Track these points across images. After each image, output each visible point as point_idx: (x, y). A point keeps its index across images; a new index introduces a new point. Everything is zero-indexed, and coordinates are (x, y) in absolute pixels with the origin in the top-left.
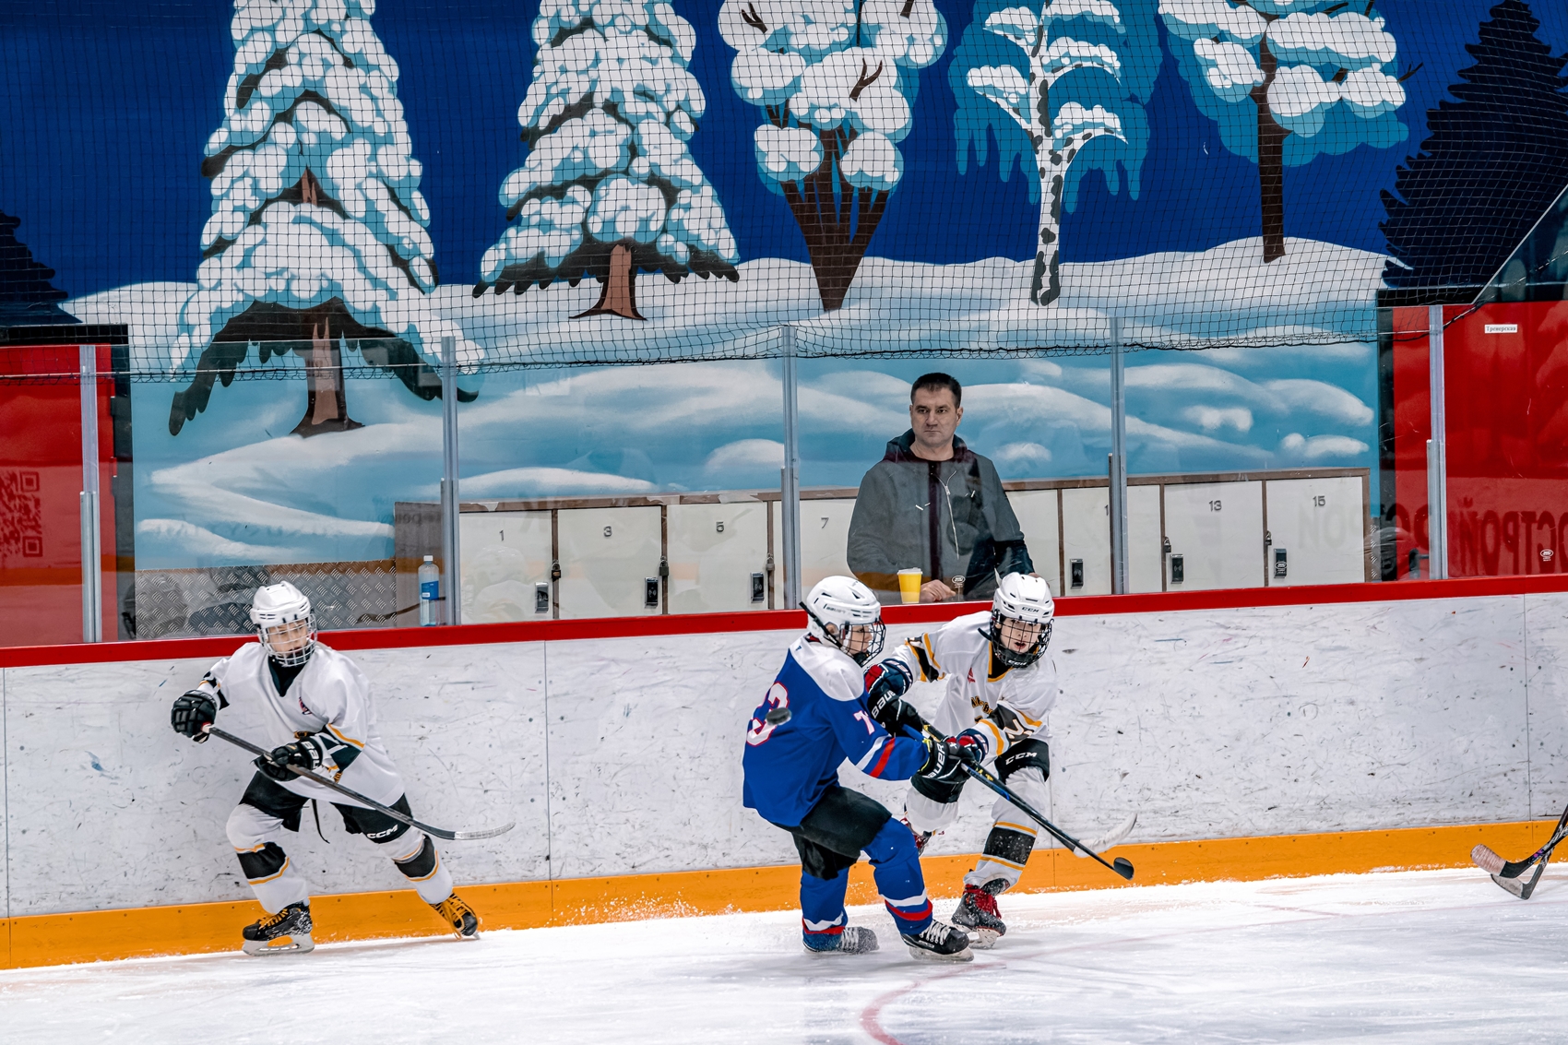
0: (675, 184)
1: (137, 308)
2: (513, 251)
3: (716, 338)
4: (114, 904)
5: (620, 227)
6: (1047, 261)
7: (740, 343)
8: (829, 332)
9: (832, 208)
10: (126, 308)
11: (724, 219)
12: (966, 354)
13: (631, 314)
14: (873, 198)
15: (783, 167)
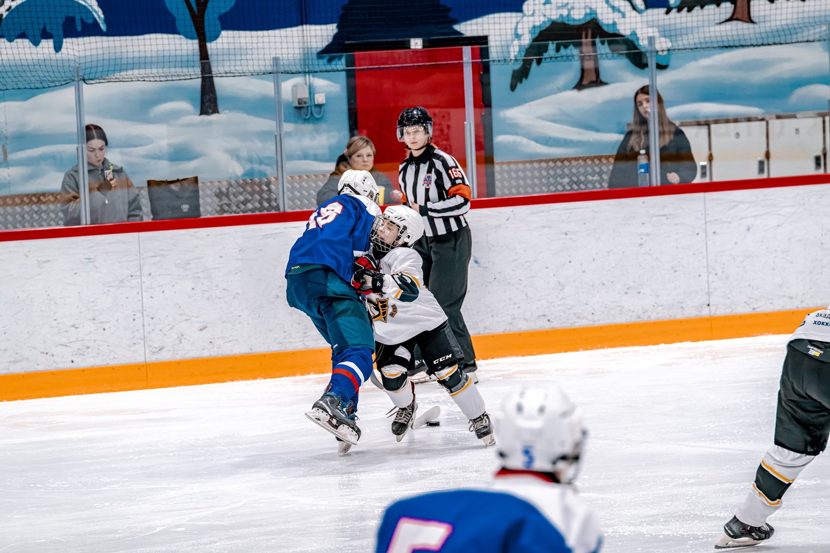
1: (492, 27)
4: (487, 332)
7: (806, 34)
10: (486, 26)
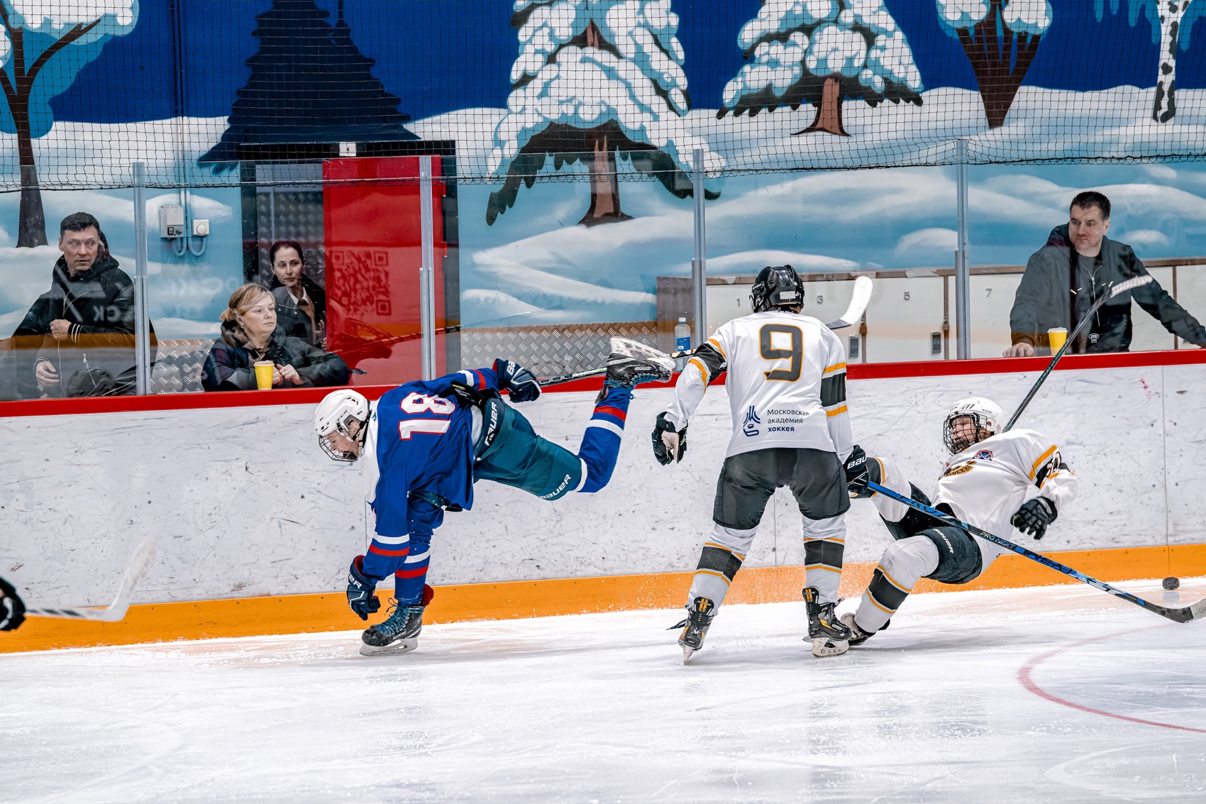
0: (873, 30)
1: (462, 128)
2: (748, 83)
3: (905, 149)
4: (445, 582)
5: (830, 64)
6: (1166, 88)
7: (923, 153)
8: (993, 145)
9: (996, 48)
10: (453, 127)
11: (911, 57)
12: (1100, 161)
13: (839, 132)
14: (1029, 40)
15: (958, 16)
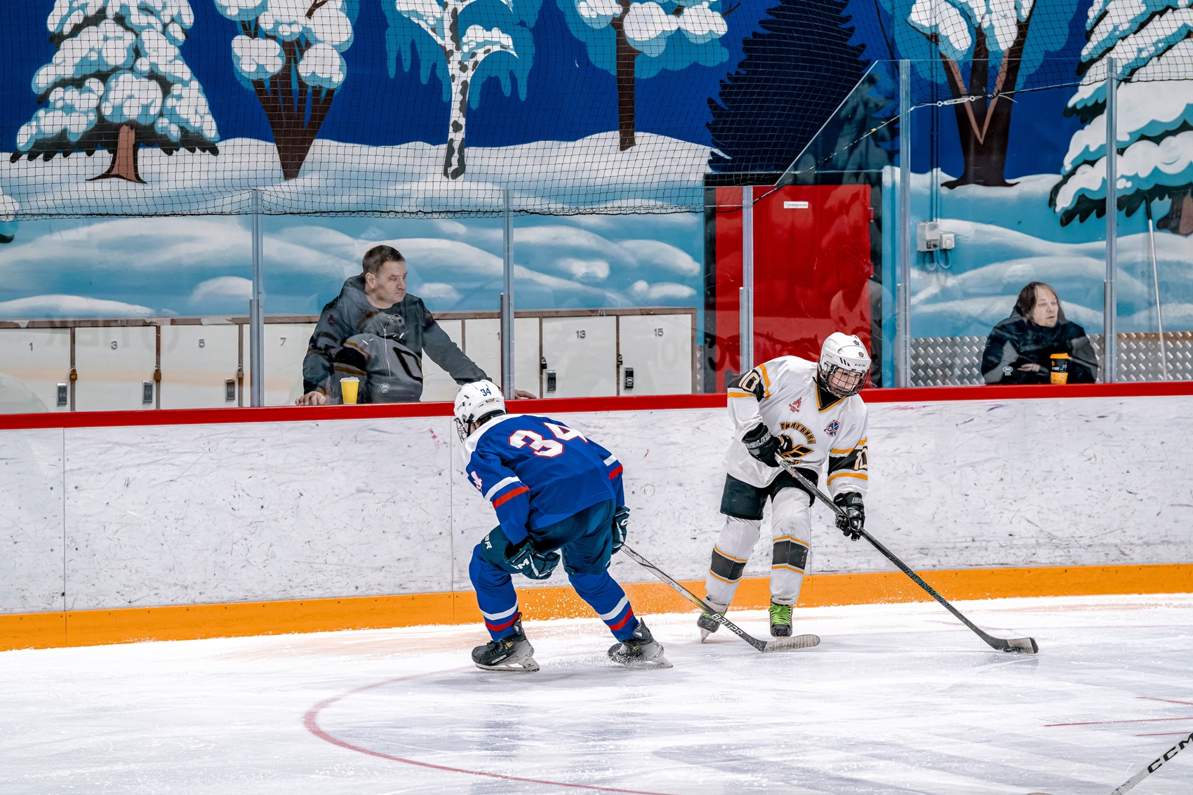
0: (170, 79)
2: (42, 128)
3: (200, 198)
5: (126, 111)
6: (456, 145)
8: (288, 196)
9: (291, 100)
11: (207, 107)
12: (392, 215)
13: (134, 178)
14: (323, 94)
15: (253, 68)
